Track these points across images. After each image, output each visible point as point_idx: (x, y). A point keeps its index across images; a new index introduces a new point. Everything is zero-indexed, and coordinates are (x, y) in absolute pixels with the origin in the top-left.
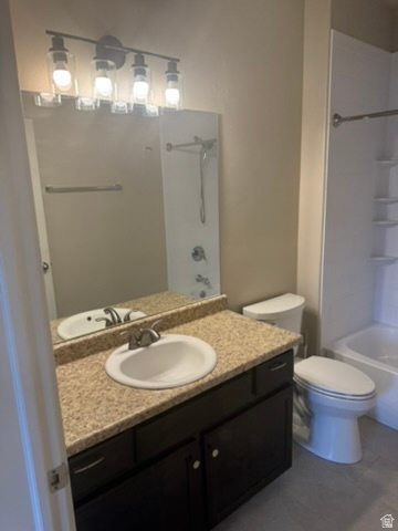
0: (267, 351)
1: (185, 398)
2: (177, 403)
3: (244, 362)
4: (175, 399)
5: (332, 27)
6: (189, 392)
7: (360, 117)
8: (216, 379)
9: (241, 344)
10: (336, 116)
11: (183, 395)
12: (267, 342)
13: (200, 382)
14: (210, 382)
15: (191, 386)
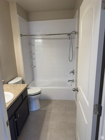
0: (23, 89)
1: (12, 104)
2: (11, 106)
3: (20, 92)
4: (10, 105)
5: (18, 14)
6: (12, 102)
7: (27, 35)
8: (16, 98)
9: (16, 90)
10: (21, 35)
11: (11, 103)
12: (22, 87)
13: (13, 99)
14: (16, 99)
15: (12, 101)
